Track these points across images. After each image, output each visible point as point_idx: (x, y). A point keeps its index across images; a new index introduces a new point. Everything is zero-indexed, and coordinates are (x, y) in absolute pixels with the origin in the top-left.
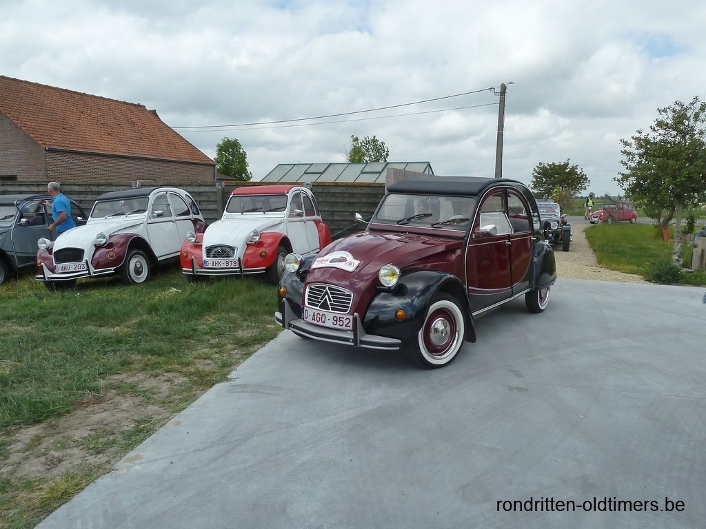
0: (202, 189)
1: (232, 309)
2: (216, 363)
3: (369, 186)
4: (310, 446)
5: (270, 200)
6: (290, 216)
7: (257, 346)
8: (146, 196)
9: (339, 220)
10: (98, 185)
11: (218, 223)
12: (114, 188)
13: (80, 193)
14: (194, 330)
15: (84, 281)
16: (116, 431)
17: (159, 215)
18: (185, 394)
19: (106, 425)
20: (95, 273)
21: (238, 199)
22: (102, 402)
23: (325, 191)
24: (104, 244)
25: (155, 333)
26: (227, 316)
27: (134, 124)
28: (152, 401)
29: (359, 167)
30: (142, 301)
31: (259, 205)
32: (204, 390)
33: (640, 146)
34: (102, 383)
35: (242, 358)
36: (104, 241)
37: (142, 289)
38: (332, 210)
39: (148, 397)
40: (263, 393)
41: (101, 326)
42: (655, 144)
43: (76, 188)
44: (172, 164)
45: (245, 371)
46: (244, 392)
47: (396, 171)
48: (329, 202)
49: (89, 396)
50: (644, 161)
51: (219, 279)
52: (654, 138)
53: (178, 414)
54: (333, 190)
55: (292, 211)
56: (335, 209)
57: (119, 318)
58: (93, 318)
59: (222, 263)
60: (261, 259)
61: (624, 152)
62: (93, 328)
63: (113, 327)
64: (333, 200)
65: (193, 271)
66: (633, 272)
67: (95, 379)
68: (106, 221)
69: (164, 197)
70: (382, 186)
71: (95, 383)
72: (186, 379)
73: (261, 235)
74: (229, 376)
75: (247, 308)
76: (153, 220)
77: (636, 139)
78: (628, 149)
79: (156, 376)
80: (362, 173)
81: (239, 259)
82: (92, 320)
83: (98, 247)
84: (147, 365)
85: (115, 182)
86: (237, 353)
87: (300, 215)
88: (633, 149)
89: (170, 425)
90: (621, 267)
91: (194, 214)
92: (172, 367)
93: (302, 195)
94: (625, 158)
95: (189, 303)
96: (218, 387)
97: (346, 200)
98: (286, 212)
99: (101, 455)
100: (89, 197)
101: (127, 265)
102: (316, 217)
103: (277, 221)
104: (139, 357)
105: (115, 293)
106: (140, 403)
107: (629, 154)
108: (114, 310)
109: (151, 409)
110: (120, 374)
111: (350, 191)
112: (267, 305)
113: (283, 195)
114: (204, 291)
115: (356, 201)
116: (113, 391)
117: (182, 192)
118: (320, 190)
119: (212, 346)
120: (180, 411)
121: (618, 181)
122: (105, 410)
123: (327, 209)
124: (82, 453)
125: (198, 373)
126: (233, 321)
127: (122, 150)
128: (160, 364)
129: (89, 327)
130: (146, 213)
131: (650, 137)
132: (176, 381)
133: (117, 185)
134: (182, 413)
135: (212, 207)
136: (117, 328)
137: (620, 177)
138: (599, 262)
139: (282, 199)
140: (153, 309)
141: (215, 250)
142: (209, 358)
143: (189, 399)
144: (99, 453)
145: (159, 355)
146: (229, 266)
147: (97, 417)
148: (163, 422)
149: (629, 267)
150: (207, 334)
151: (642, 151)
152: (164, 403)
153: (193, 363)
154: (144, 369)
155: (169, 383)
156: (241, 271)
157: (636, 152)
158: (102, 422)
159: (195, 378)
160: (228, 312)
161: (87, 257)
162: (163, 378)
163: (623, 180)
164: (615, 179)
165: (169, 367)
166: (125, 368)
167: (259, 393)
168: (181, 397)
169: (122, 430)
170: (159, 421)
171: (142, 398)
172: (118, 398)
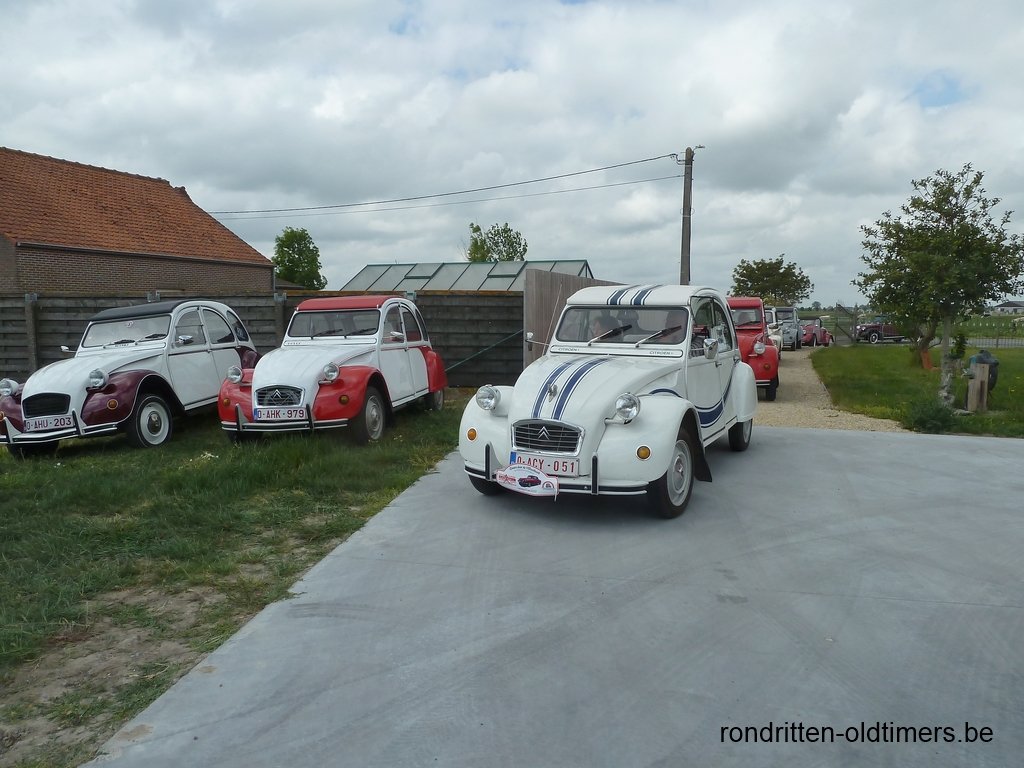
0: (252, 303)
1: (296, 484)
2: (271, 569)
3: (499, 295)
4: (417, 702)
5: (355, 318)
6: (384, 341)
7: (335, 541)
8: (166, 313)
9: (456, 347)
10: (96, 298)
11: (276, 353)
12: (119, 302)
13: (67, 310)
14: (238, 518)
15: (71, 443)
16: (109, 686)
17: (187, 343)
18: (221, 621)
19: (92, 676)
20: (86, 431)
21: (307, 316)
22: (86, 639)
23: (436, 303)
24: (100, 387)
25: (176, 524)
26: (289, 494)
27: (152, 207)
28: (169, 634)
29: (485, 269)
30: (158, 473)
31: (337, 326)
32: (252, 614)
33: (889, 235)
34: (88, 606)
35: (310, 560)
36: (101, 382)
37: (160, 455)
38: (446, 331)
39: (161, 627)
40: (343, 617)
41: (92, 514)
42: (910, 231)
43: (62, 303)
44: (210, 266)
45: (314, 582)
46: (312, 615)
47: (539, 273)
48: (443, 320)
49: (68, 627)
50: (894, 255)
51: (277, 437)
52: (909, 223)
53: (210, 655)
54: (447, 303)
55: (386, 332)
56: (451, 330)
57: (120, 500)
58: (81, 502)
59: (283, 413)
60: (342, 406)
61: (866, 244)
62: (80, 518)
63: (112, 514)
64: (447, 316)
65: (238, 426)
66: (884, 416)
67: (77, 600)
68: (106, 351)
69: (194, 315)
70: (519, 296)
71: (78, 607)
72: (223, 596)
73: (341, 370)
75: (319, 481)
76: (177, 350)
77: (882, 225)
78: (872, 239)
79: (177, 592)
80: (489, 276)
81: (308, 406)
82: (78, 504)
83: (91, 391)
84: (162, 575)
85: (121, 293)
86: (304, 553)
87: (397, 340)
88: (879, 240)
89: (195, 674)
90: (868, 409)
91: (241, 339)
92: (202, 576)
93: (401, 311)
94: (868, 253)
95: (231, 475)
96: (272, 608)
97: (467, 317)
98: (376, 335)
99: (82, 729)
100: (82, 316)
101: (137, 416)
102: (422, 342)
103: (365, 348)
104: (147, 563)
105: (117, 462)
106: (150, 638)
107: (873, 246)
108: (114, 489)
109: (168, 646)
110: (119, 590)
111: (474, 303)
112: (350, 475)
113: (374, 311)
114: (255, 457)
115: (481, 318)
116: (107, 620)
117: (223, 308)
118: (428, 302)
119: (265, 542)
120: (212, 649)
121: (860, 284)
122: (93, 652)
123: (438, 330)
124: (51, 726)
125: (242, 587)
126: (299, 502)
127: (133, 247)
128: (183, 572)
129: (75, 515)
130: (166, 340)
131: (902, 222)
132: (208, 601)
133: (123, 298)
134: (218, 652)
135: (267, 328)
136: (118, 517)
137: (861, 279)
138: (836, 402)
139: (372, 316)
140: (173, 486)
141: (272, 393)
142: (260, 562)
143: (227, 630)
144: (79, 724)
145: (182, 559)
146: (293, 418)
147: (77, 664)
148: (183, 670)
149: (878, 409)
150: (257, 522)
151: (892, 241)
152: (187, 636)
153: (234, 571)
154: (157, 582)
155: (196, 604)
156: (310, 425)
157: (884, 243)
158: (85, 671)
159: (238, 595)
160: (291, 488)
161: (75, 406)
162: (187, 596)
163: (866, 284)
164: (854, 282)
165: (197, 577)
166: (127, 580)
167: (336, 616)
168: (214, 626)
169: (118, 684)
170: (179, 666)
171: (153, 630)
172: (114, 631)
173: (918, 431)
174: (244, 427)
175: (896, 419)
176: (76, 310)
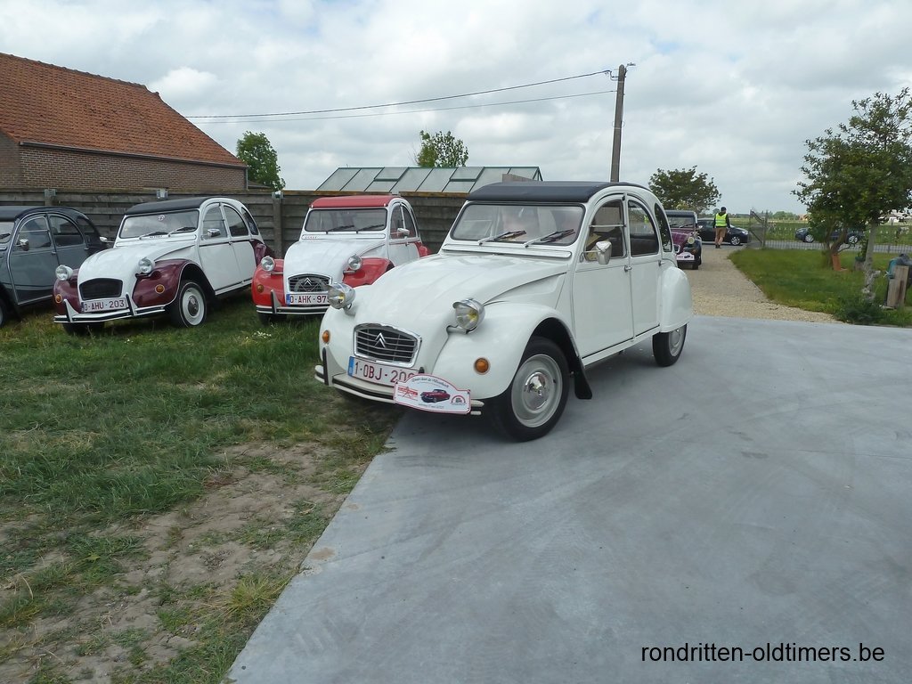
0: (253, 200)
4: (539, 531)
6: (393, 236)
8: (194, 208)
10: (109, 194)
11: (297, 245)
12: (131, 198)
13: (84, 204)
14: (308, 388)
15: (123, 322)
16: (271, 520)
17: (214, 235)
18: (338, 469)
19: (255, 512)
20: (138, 312)
21: (318, 213)
22: (234, 483)
23: (417, 204)
24: (148, 274)
27: (134, 111)
28: (299, 479)
29: (449, 172)
32: (365, 464)
33: (828, 150)
34: (225, 455)
36: (148, 269)
38: (426, 228)
39: (290, 474)
40: (443, 467)
41: (177, 383)
42: (849, 147)
43: (78, 198)
44: (190, 167)
46: (416, 465)
48: (424, 219)
49: (215, 476)
52: (847, 140)
53: (348, 495)
54: (428, 203)
55: (392, 230)
56: (431, 228)
57: (199, 373)
58: (164, 372)
59: (313, 298)
61: (808, 158)
62: (169, 386)
63: (195, 383)
64: (428, 215)
65: (273, 310)
66: (818, 310)
67: (210, 453)
68: (141, 242)
69: (217, 210)
71: (213, 458)
72: (326, 451)
73: (363, 261)
74: (387, 446)
76: (206, 242)
78: (814, 153)
79: (286, 447)
82: (163, 375)
83: (140, 277)
84: (268, 433)
87: (402, 235)
89: (344, 509)
90: (802, 303)
91: (253, 233)
92: (303, 435)
93: (402, 210)
94: (809, 166)
95: (285, 351)
96: (378, 459)
97: (445, 217)
98: (386, 231)
99: (271, 551)
100: (97, 211)
101: (180, 300)
102: (416, 237)
103: (375, 243)
104: (253, 423)
106: (285, 483)
107: (813, 160)
109: (304, 490)
110: (238, 445)
113: (380, 208)
116: (242, 467)
117: (238, 204)
120: (347, 491)
121: (799, 194)
122: (245, 493)
124: (244, 549)
125: (343, 443)
127: (122, 147)
128: (284, 431)
129: (163, 383)
130: (196, 232)
131: (844, 138)
132: (318, 453)
133: (135, 195)
134: (352, 493)
135: (266, 224)
136: (201, 387)
137: (801, 189)
139: (380, 214)
140: (241, 360)
141: (301, 281)
143: (350, 476)
144: (268, 548)
145: (279, 420)
146: (322, 303)
147: (238, 502)
148: (332, 506)
151: (828, 157)
152: (315, 481)
153: (327, 430)
154: (270, 439)
155: (309, 456)
157: (822, 157)
158: (247, 509)
159: (342, 449)
161: (127, 290)
162: (298, 450)
163: (804, 193)
164: (794, 192)
165: (300, 435)
166: (242, 437)
167: (437, 466)
168: (334, 473)
169: (281, 517)
170: (325, 504)
171: (285, 476)
172: (254, 477)
173: (851, 323)
174: (278, 310)
175: (828, 312)
176: (92, 204)
